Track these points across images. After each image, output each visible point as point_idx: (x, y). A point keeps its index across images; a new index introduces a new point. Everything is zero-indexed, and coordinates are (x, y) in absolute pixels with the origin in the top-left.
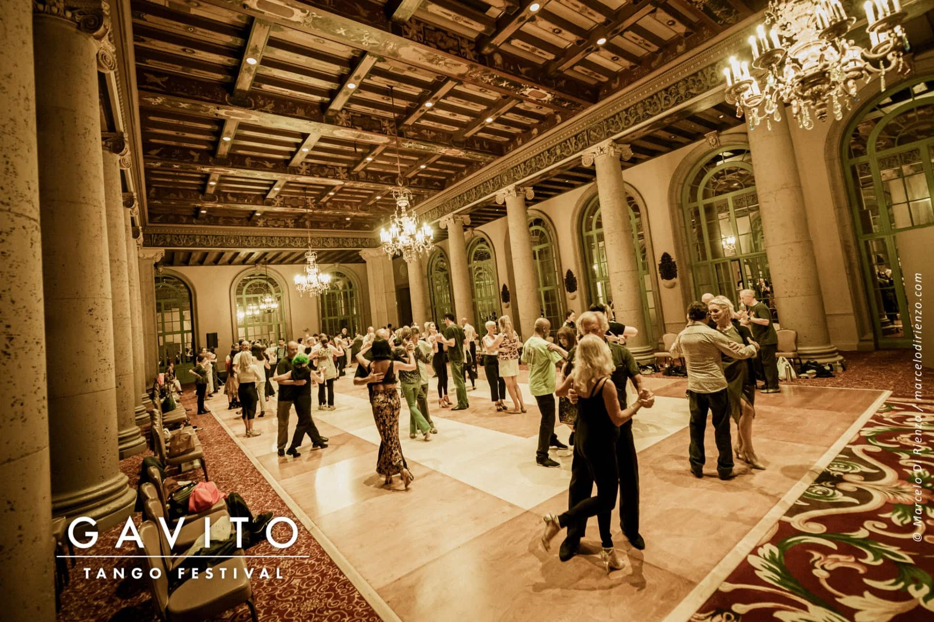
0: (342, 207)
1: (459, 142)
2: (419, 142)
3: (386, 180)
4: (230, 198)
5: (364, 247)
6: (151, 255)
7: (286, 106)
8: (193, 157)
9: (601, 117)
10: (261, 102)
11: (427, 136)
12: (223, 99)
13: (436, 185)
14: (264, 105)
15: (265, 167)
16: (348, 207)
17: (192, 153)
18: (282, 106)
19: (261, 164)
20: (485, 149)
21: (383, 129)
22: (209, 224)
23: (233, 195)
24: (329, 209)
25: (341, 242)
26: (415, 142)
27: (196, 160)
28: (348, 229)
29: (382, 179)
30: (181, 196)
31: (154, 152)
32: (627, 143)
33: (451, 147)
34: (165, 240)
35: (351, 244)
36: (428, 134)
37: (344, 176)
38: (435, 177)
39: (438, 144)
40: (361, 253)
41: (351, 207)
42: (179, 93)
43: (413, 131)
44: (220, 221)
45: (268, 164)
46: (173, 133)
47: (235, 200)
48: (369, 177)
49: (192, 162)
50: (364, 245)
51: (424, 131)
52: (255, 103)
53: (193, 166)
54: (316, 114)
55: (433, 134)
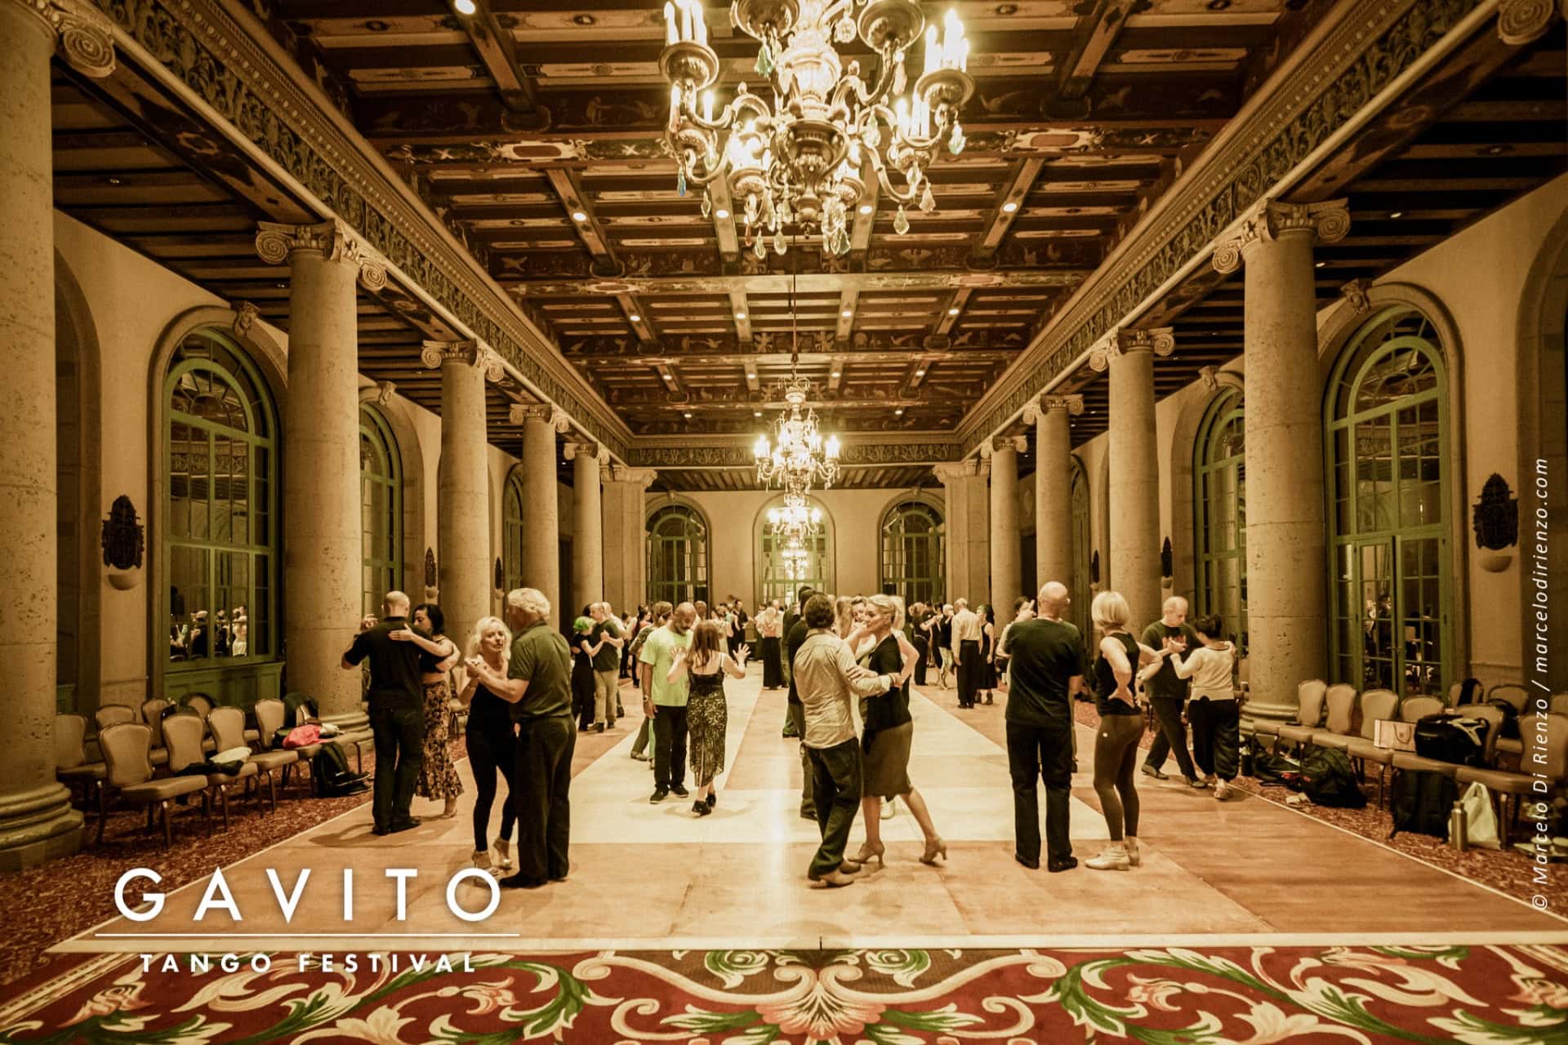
0: (872, 394)
1: (984, 259)
2: (900, 275)
3: (904, 343)
4: (704, 394)
5: (939, 460)
6: (639, 478)
7: (666, 261)
8: (618, 347)
9: (1254, 147)
10: (634, 264)
11: (911, 261)
12: (587, 271)
13: (1012, 341)
14: (639, 267)
15: (708, 347)
16: (881, 393)
17: (618, 342)
18: (663, 263)
19: (703, 345)
20: (1050, 260)
21: (824, 264)
22: (705, 433)
23: (708, 390)
24: (848, 400)
25: (897, 453)
26: (891, 275)
27: (622, 351)
28: (909, 428)
29: (897, 342)
30: (646, 398)
31: (576, 347)
32: (1336, 196)
33: (963, 270)
34: (654, 457)
35: (915, 456)
36: (914, 256)
37: (828, 346)
38: (999, 325)
39: (935, 270)
40: (935, 471)
41: (887, 392)
42: (538, 275)
43: (883, 256)
44: (719, 426)
45: (712, 344)
46: (579, 321)
47: (711, 397)
48: (872, 341)
49: (617, 355)
50: (939, 456)
51: (906, 253)
52: (627, 266)
53: (620, 359)
54: (711, 263)
55: (925, 253)
